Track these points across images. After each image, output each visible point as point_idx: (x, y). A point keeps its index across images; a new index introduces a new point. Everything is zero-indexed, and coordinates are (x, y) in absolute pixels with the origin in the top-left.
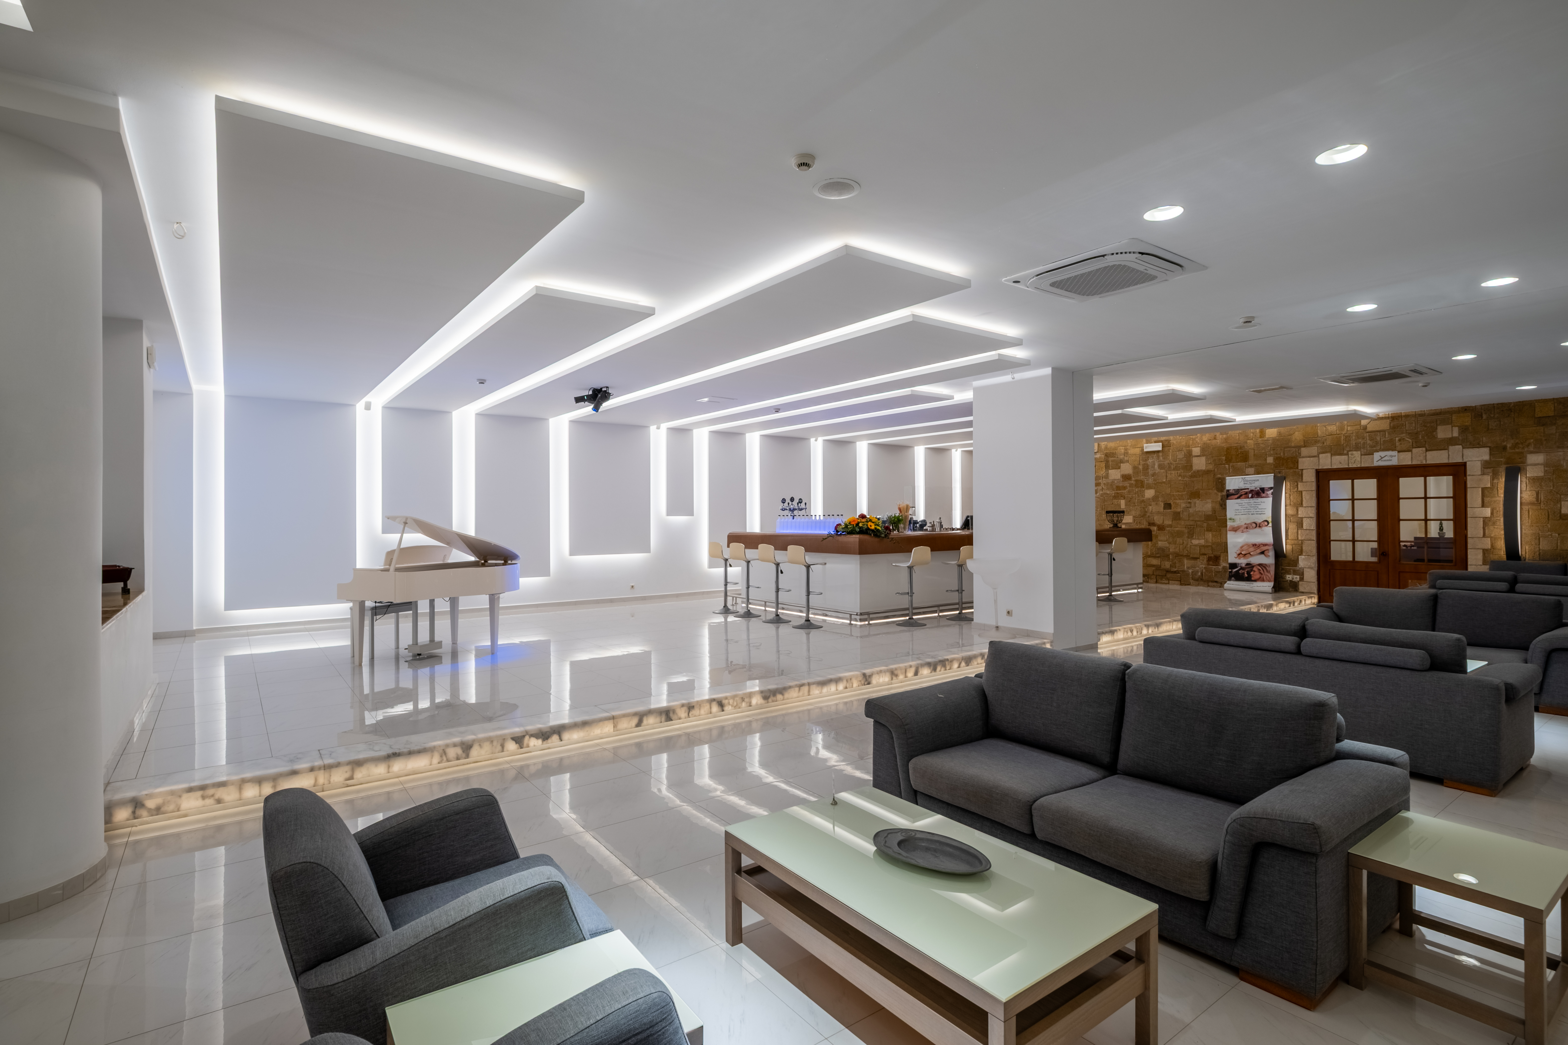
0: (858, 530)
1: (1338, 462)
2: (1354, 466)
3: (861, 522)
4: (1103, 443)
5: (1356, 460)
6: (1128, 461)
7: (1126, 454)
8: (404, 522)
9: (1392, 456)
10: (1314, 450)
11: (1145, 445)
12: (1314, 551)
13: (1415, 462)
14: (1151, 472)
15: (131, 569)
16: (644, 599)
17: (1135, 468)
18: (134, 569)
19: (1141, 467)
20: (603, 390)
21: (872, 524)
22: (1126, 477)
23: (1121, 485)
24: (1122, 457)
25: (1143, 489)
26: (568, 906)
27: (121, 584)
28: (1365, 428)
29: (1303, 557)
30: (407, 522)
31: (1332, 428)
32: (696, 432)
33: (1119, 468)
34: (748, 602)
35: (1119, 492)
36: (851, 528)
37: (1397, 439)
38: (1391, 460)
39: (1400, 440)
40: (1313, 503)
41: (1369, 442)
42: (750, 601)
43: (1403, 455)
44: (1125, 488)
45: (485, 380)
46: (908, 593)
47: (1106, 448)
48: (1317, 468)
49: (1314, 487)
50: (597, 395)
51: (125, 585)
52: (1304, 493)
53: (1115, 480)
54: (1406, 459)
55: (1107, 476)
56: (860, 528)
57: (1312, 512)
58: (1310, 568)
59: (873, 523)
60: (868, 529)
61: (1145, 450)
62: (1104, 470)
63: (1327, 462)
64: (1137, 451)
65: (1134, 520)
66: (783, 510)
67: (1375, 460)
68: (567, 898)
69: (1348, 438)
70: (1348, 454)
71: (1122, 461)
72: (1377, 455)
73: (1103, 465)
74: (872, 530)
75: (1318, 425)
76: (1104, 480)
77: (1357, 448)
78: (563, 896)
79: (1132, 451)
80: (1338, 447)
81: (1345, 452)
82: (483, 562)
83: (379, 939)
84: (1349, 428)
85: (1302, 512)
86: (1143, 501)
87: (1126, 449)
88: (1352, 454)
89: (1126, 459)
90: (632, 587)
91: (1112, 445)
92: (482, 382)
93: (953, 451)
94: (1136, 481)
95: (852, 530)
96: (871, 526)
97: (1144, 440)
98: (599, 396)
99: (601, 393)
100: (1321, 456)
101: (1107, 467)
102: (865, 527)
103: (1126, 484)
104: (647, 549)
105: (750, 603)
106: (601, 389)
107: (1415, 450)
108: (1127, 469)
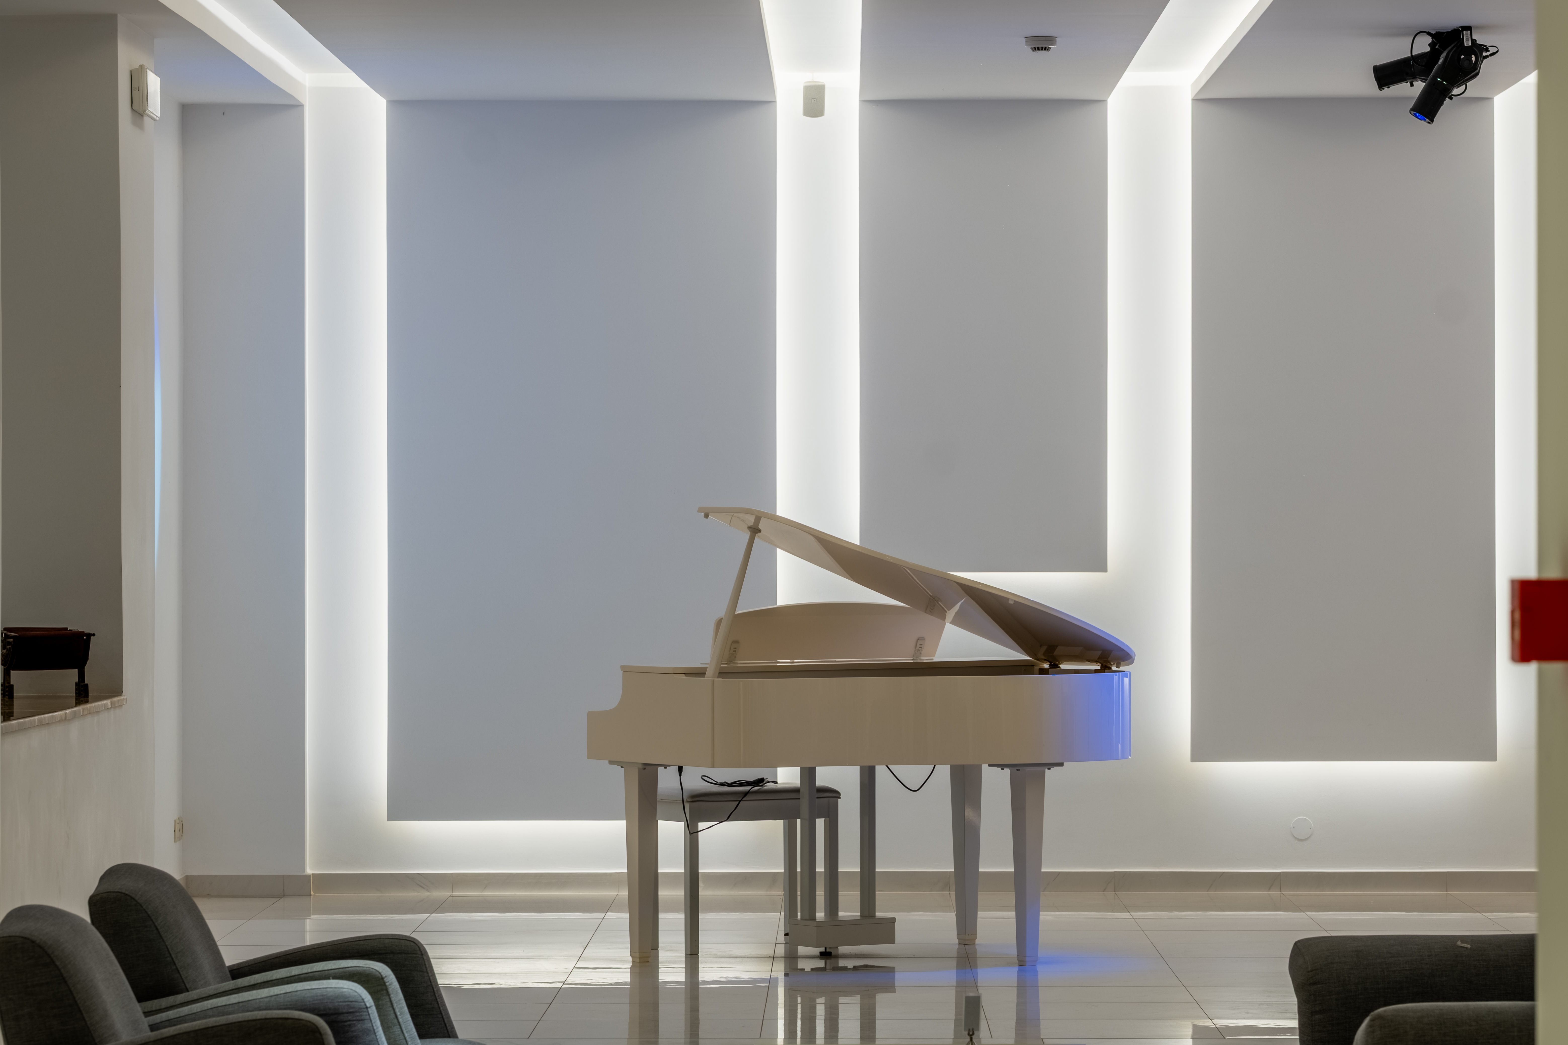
8: (749, 528)
15: (90, 635)
18: (94, 635)
26: (389, 1004)
27: (72, 675)
30: (760, 527)
51: (81, 676)
68: (388, 994)
78: (382, 990)
82: (1045, 664)
83: (187, 993)
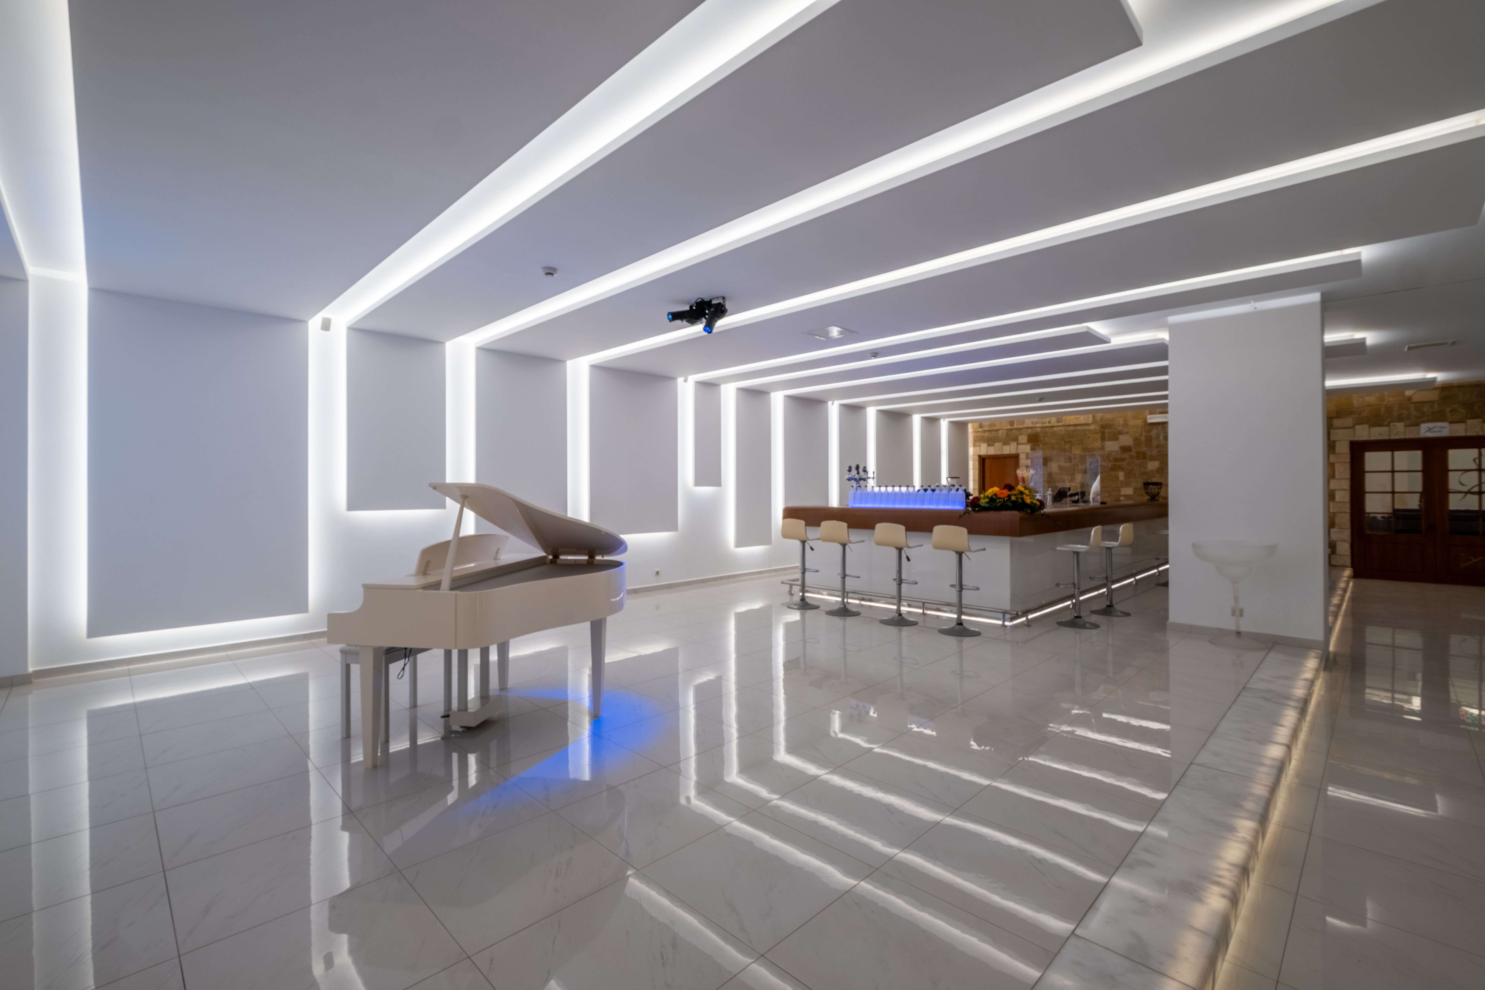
0: (1010, 504)
1: (1378, 433)
2: (1397, 437)
4: (1099, 414)
5: (1399, 431)
6: (1127, 433)
7: (1126, 424)
9: (1442, 427)
10: (1348, 421)
11: (1149, 416)
12: (1348, 524)
13: (1470, 434)
14: (1154, 443)
16: (670, 587)
17: (1136, 440)
19: (1143, 439)
20: (715, 302)
22: (1125, 449)
23: (1119, 456)
24: (1120, 428)
25: (1146, 461)
28: (1410, 399)
29: (1335, 530)
31: (1371, 399)
32: (723, 387)
33: (1117, 439)
34: (803, 590)
35: (1117, 463)
36: (999, 502)
37: (1448, 410)
38: (1440, 432)
39: (1451, 411)
40: (1347, 474)
41: (1414, 413)
42: (806, 589)
43: (1456, 426)
44: (1123, 460)
45: (555, 270)
47: (1102, 419)
48: (1353, 439)
49: (1348, 459)
52: (1336, 466)
53: (1112, 451)
54: (1459, 430)
55: (1102, 448)
56: (1014, 502)
57: (1346, 485)
58: (1343, 541)
61: (1149, 421)
62: (1099, 442)
63: (1363, 433)
64: (1139, 422)
65: (1135, 493)
66: (849, 479)
67: (1422, 431)
69: (1389, 409)
70: (1388, 425)
71: (1120, 433)
72: (1424, 427)
73: (1099, 436)
75: (1354, 395)
76: (1099, 451)
77: (1400, 419)
79: (1132, 423)
80: (1376, 419)
81: (1386, 423)
82: (551, 557)
84: (1391, 399)
85: (1334, 484)
86: (1146, 473)
87: (1125, 421)
88: (1394, 426)
89: (1125, 430)
90: (657, 573)
91: (1109, 416)
92: (550, 272)
93: (942, 420)
94: (1138, 453)
95: (1002, 504)
97: (1147, 412)
99: (717, 307)
100: (1357, 427)
101: (1103, 439)
103: (1126, 455)
104: (673, 527)
105: (807, 592)
106: (711, 301)
107: (1469, 422)
108: (1126, 440)
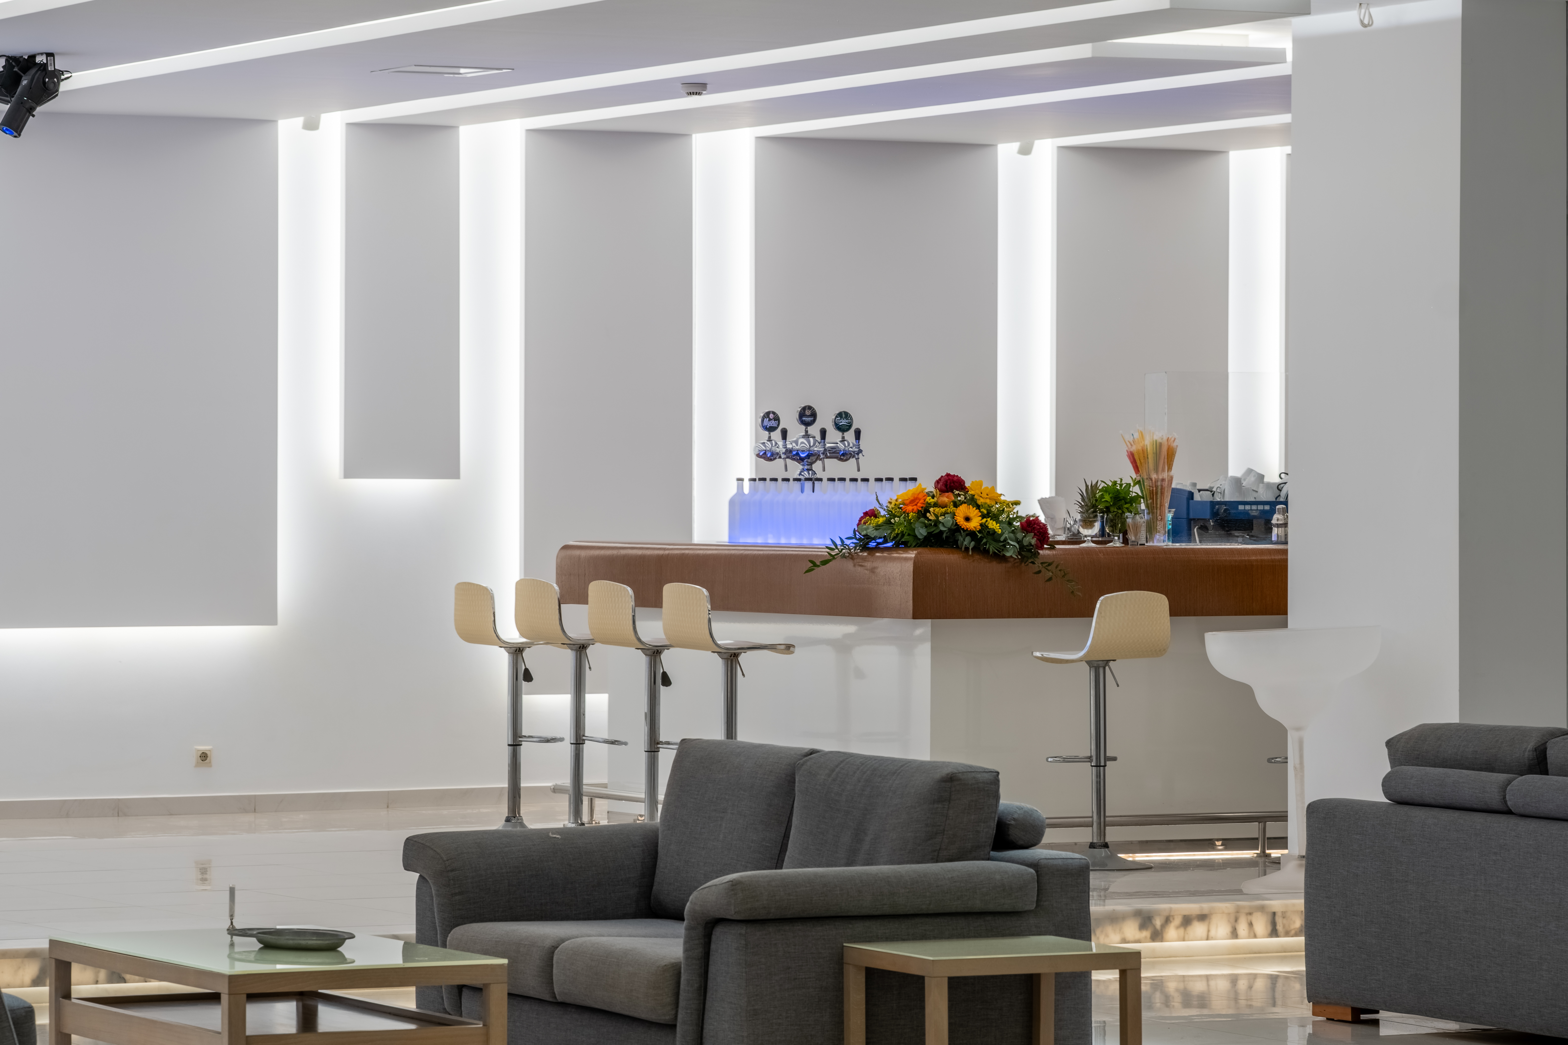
0: (923, 530)
3: (936, 505)
20: (38, 59)
21: (973, 512)
46: (1090, 757)
50: (18, 80)
56: (932, 524)
59: (978, 507)
60: (957, 529)
74: (972, 534)
90: (204, 756)
95: (907, 530)
96: (968, 519)
98: (24, 82)
99: (33, 71)
102: (947, 520)
104: (268, 616)
106: (32, 57)
